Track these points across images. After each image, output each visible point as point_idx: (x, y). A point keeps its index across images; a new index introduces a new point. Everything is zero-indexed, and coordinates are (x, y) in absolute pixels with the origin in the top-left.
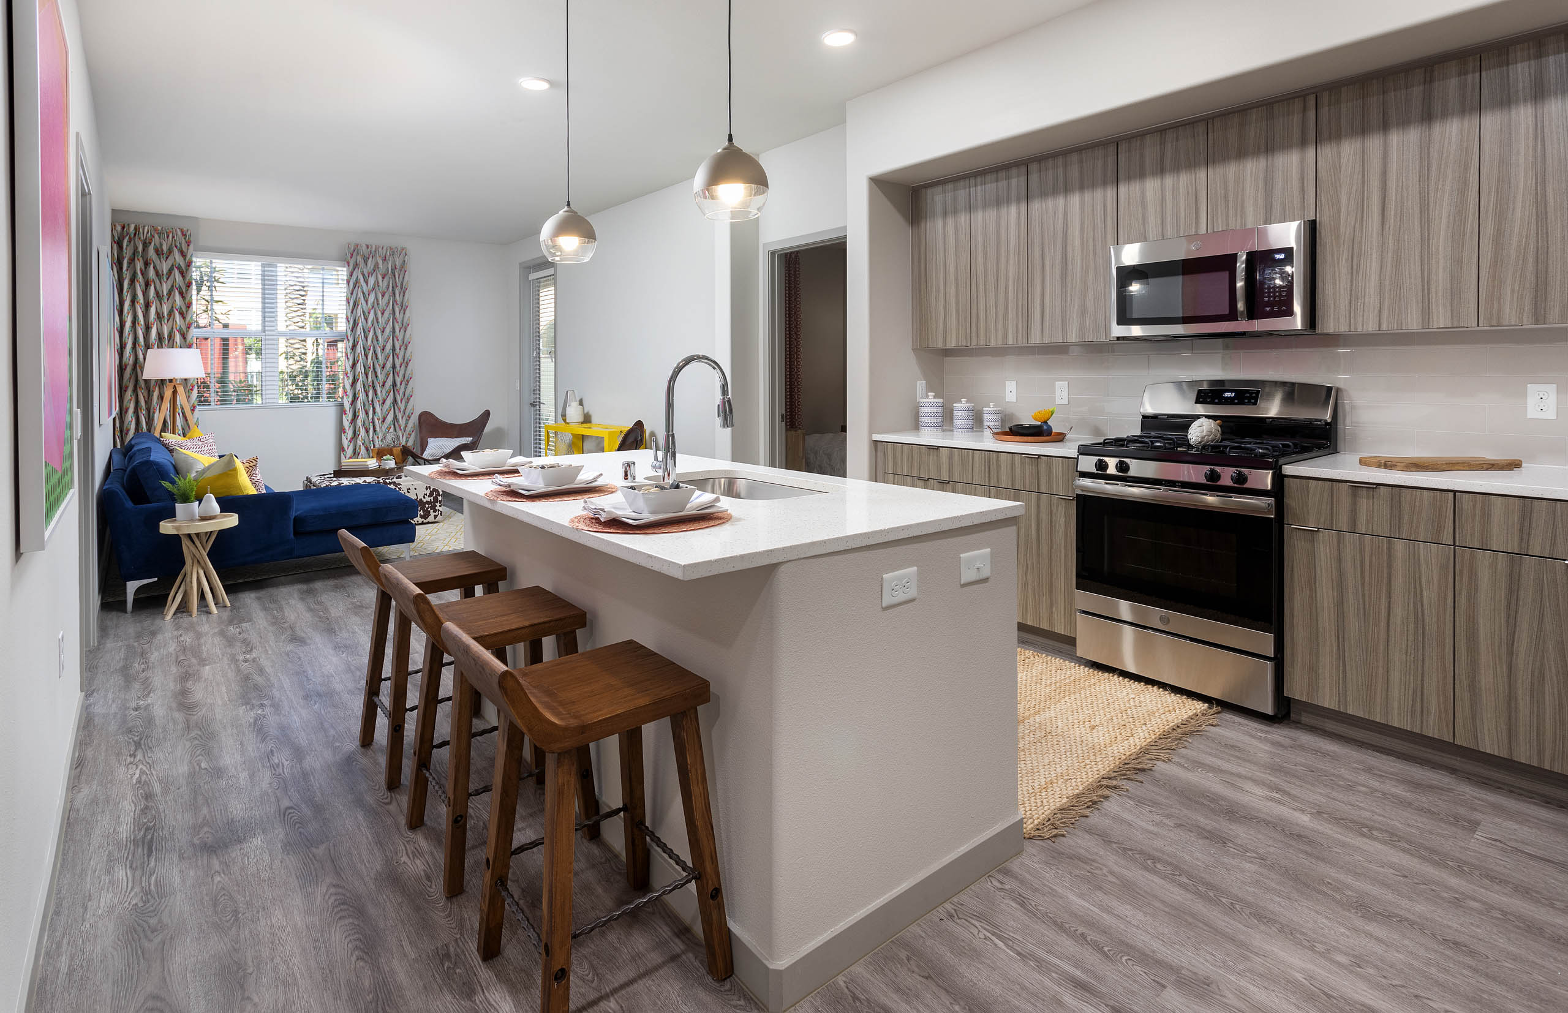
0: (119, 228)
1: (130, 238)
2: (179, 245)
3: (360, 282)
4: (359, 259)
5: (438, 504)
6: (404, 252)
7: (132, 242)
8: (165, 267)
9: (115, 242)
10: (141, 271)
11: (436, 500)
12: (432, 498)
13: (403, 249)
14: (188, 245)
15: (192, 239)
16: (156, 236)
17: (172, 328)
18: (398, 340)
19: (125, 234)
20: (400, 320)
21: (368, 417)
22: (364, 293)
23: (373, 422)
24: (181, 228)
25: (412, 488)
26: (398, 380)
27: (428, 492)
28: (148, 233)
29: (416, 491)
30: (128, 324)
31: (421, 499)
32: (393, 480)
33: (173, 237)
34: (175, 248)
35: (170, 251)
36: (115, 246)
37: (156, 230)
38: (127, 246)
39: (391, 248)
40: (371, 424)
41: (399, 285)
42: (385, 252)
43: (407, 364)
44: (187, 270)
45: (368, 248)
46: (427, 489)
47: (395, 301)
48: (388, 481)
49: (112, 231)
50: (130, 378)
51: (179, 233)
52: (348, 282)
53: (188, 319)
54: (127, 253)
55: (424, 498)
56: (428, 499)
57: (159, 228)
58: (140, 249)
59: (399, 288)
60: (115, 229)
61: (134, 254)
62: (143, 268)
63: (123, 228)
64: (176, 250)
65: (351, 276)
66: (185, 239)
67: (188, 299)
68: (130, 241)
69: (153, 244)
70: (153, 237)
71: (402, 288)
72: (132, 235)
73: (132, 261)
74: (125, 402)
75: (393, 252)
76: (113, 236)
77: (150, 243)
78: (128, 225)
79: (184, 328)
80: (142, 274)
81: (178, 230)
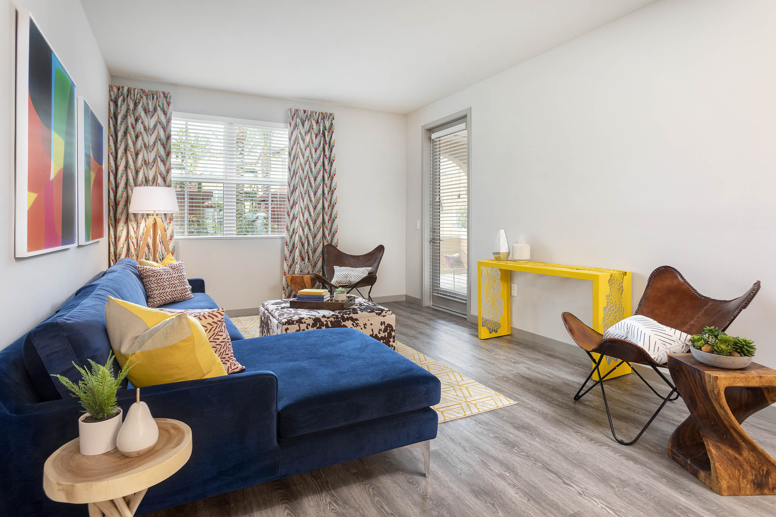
0: (115, 90)
1: (124, 98)
2: (161, 106)
3: (298, 140)
4: (298, 120)
5: (392, 340)
6: (331, 117)
7: (126, 101)
8: (151, 122)
9: (112, 101)
10: (132, 125)
11: (390, 335)
12: (386, 334)
13: (331, 115)
14: (169, 105)
15: (171, 101)
16: (144, 97)
17: (156, 172)
18: (327, 187)
19: (120, 94)
20: (328, 171)
21: (304, 248)
22: (301, 149)
23: (307, 252)
24: (163, 91)
25: (368, 323)
26: (327, 219)
27: (383, 327)
28: (137, 94)
29: (372, 327)
30: (121, 168)
31: (376, 335)
32: (350, 316)
33: (157, 98)
34: (158, 107)
35: (155, 110)
36: (112, 104)
37: (144, 92)
38: (121, 104)
39: (322, 114)
40: (306, 254)
41: (328, 142)
42: (317, 116)
43: (333, 206)
44: (167, 125)
45: (305, 112)
46: (381, 324)
47: (325, 155)
48: (345, 316)
49: (110, 92)
50: (122, 212)
51: (162, 95)
52: (290, 139)
53: (167, 165)
54: (122, 112)
55: (379, 333)
56: (382, 334)
57: (147, 90)
58: (132, 106)
59: (328, 145)
60: (112, 90)
61: (127, 111)
62: (134, 123)
63: (119, 89)
64: (159, 109)
65: (292, 134)
66: (166, 100)
67: (167, 149)
68: (124, 101)
69: (141, 103)
70: (142, 97)
71: (329, 146)
72: (126, 96)
73: (125, 117)
74: (118, 233)
75: (324, 116)
76: (110, 96)
77: (139, 102)
78: (123, 87)
79: (164, 172)
80: (133, 128)
81: (161, 93)
